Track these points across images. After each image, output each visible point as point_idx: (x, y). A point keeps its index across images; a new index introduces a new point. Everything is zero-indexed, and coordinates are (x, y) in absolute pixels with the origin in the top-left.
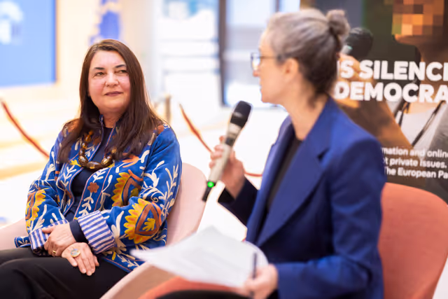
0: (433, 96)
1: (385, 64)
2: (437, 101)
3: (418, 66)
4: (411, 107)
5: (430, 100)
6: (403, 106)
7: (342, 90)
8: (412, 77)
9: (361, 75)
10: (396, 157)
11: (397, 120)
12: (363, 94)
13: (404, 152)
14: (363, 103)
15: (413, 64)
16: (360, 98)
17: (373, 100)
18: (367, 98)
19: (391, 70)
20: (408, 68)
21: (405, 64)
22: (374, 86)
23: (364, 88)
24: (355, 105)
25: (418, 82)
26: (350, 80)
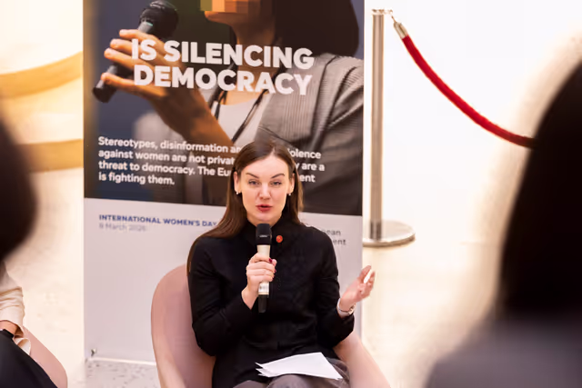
0: (254, 84)
1: (194, 45)
2: (259, 89)
3: (234, 49)
4: (229, 96)
5: (250, 89)
6: (219, 95)
7: (143, 76)
8: (227, 62)
9: (167, 58)
10: (214, 154)
11: (213, 111)
12: (171, 80)
13: (223, 149)
14: (170, 90)
15: (227, 47)
16: (167, 84)
17: (183, 87)
18: (176, 85)
19: (202, 53)
20: (222, 51)
21: (219, 46)
22: (183, 72)
23: (171, 73)
24: (160, 93)
25: (235, 68)
26: (153, 63)
